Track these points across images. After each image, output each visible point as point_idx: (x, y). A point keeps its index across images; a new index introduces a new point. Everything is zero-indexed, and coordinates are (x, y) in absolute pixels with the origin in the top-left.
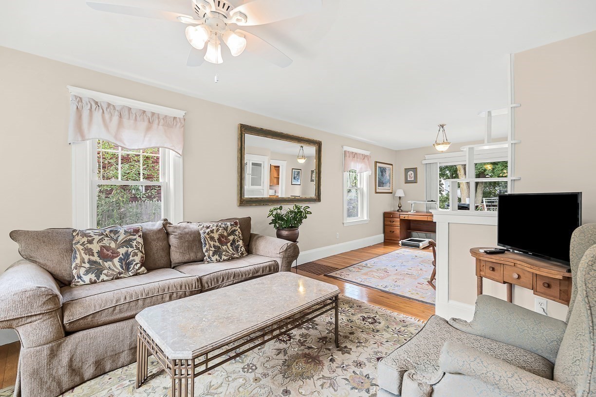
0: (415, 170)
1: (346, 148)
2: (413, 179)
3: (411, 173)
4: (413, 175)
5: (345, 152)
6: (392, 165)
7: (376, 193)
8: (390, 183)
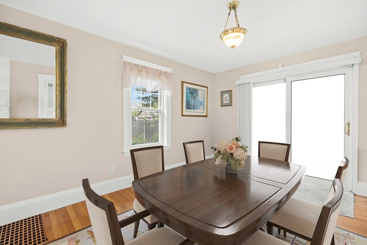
0: (230, 92)
1: (126, 58)
2: (228, 102)
3: (226, 95)
4: (228, 98)
5: (125, 62)
6: (207, 87)
7: (183, 115)
8: (204, 107)
